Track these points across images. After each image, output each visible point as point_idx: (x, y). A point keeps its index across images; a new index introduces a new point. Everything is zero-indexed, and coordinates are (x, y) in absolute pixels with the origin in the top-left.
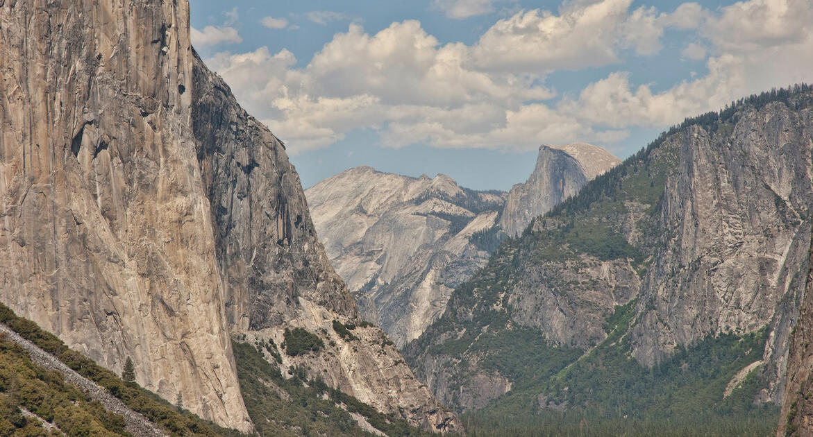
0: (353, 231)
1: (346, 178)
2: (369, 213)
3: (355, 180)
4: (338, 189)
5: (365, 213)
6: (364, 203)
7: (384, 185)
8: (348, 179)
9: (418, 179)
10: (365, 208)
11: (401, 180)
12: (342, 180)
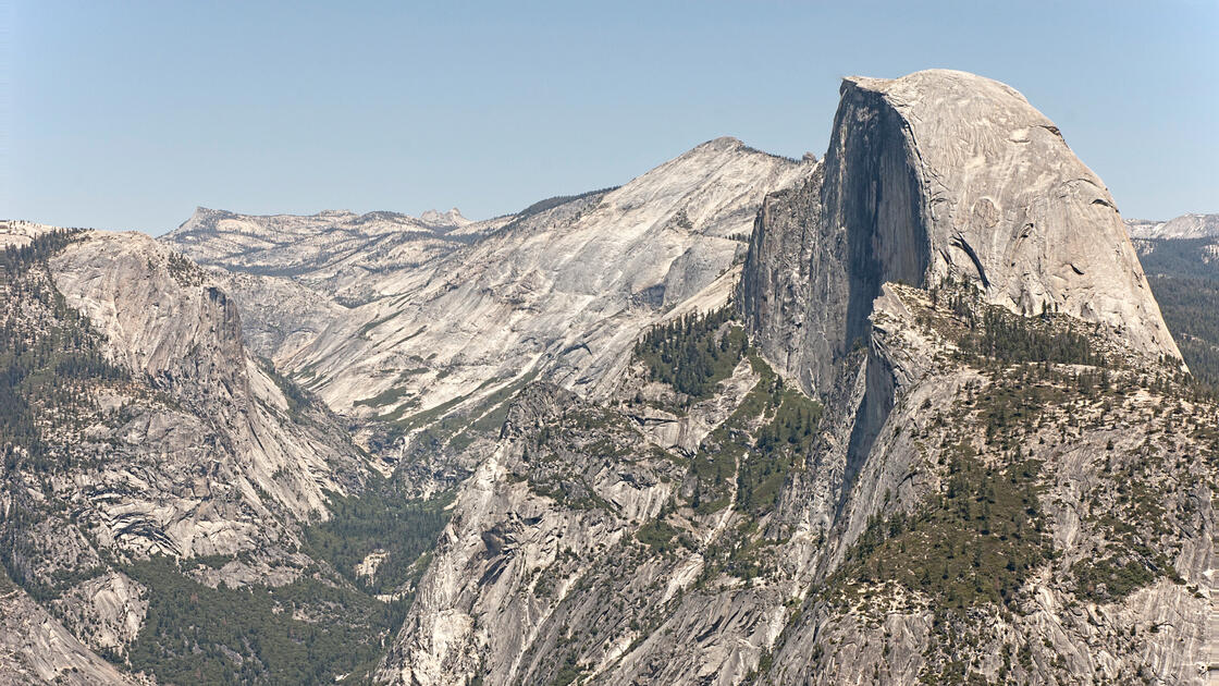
0: (654, 263)
1: (695, 158)
2: (695, 227)
3: (708, 163)
4: (675, 179)
5: (688, 226)
6: (692, 208)
7: (739, 173)
8: (697, 161)
9: (798, 163)
10: (690, 218)
11: (770, 163)
12: (687, 163)
